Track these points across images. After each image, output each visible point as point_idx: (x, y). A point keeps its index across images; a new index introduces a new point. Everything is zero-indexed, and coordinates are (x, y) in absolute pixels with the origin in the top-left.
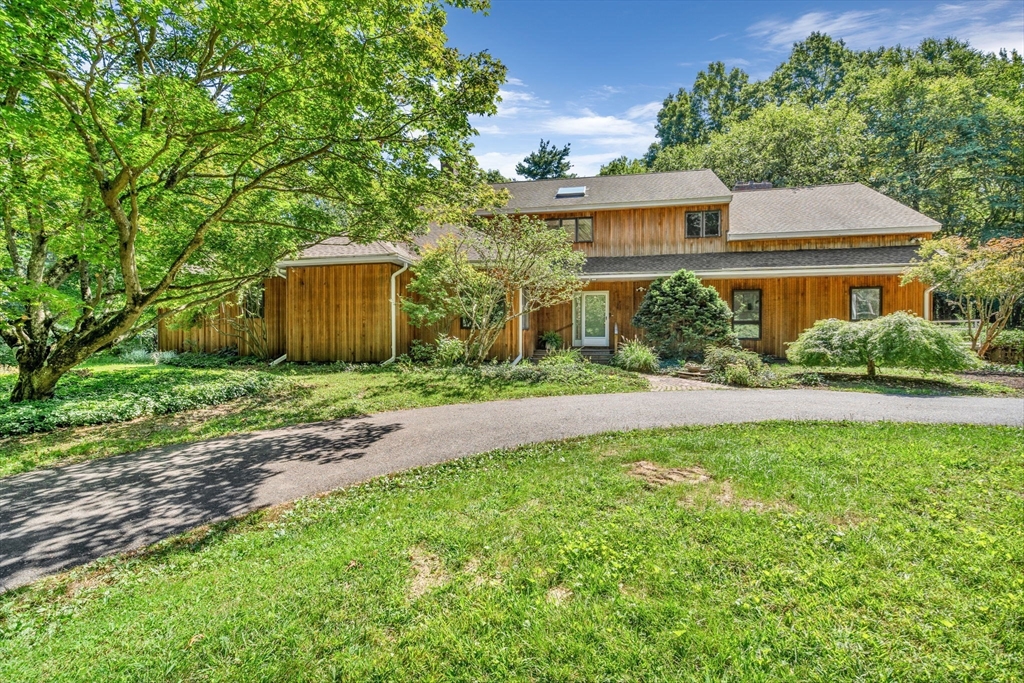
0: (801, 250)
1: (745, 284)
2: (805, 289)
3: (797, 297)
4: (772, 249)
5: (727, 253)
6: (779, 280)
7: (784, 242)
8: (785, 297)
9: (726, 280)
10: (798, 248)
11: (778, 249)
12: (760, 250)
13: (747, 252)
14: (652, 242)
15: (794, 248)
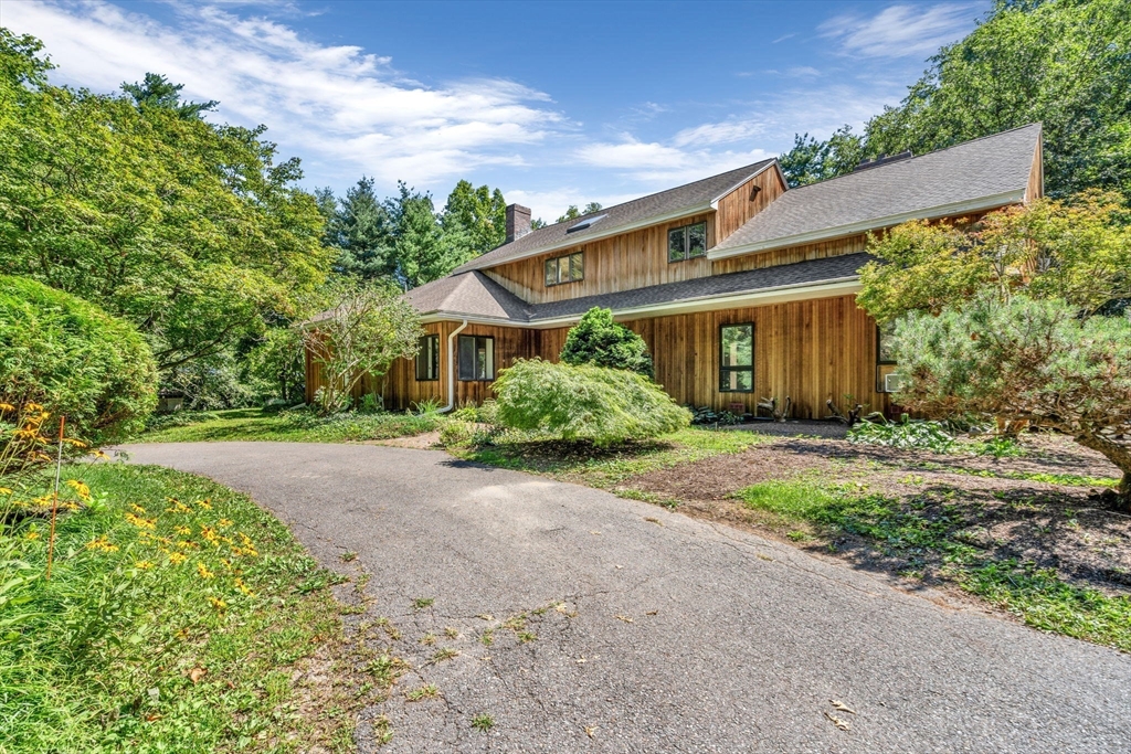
0: (805, 262)
1: (736, 316)
2: (811, 319)
3: (801, 330)
4: (768, 264)
5: (714, 277)
6: (776, 307)
7: (782, 252)
8: (785, 333)
9: (713, 312)
10: (801, 259)
11: (774, 264)
12: (752, 268)
13: (737, 273)
14: (636, 273)
15: (795, 259)
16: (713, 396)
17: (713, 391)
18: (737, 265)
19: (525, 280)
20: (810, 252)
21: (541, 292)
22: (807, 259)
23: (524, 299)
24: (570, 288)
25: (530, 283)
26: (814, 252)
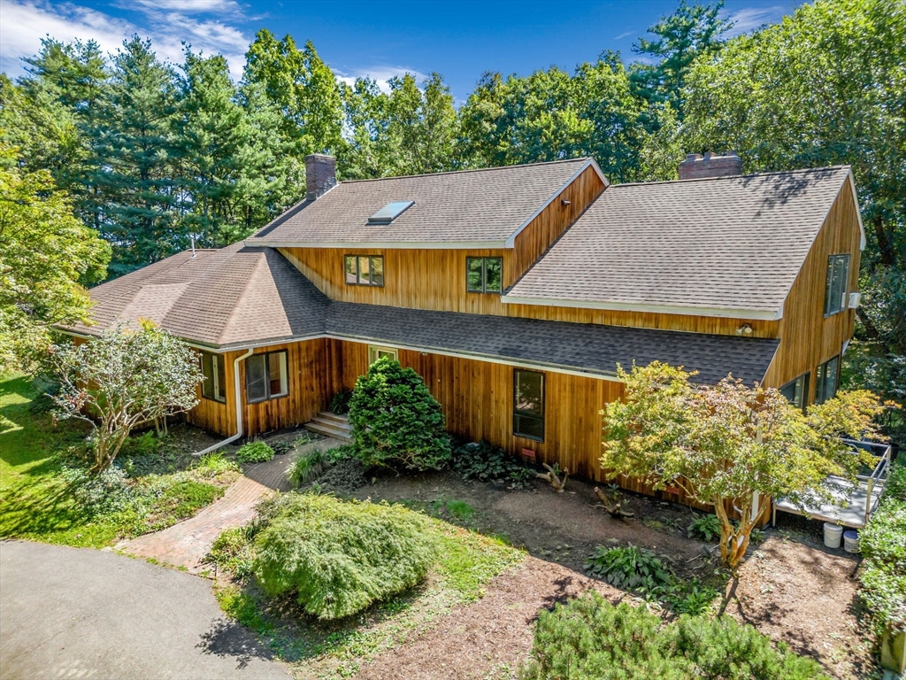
0: (592, 325)
2: (596, 382)
4: (558, 318)
5: (509, 319)
7: (572, 311)
10: (589, 322)
11: (565, 320)
12: (544, 318)
13: (529, 320)
14: (436, 294)
15: (584, 320)
16: (508, 437)
17: (507, 433)
18: (530, 311)
19: (324, 271)
20: (597, 316)
21: (341, 288)
22: (594, 322)
23: (324, 291)
24: (371, 292)
25: (329, 276)
26: (600, 317)
